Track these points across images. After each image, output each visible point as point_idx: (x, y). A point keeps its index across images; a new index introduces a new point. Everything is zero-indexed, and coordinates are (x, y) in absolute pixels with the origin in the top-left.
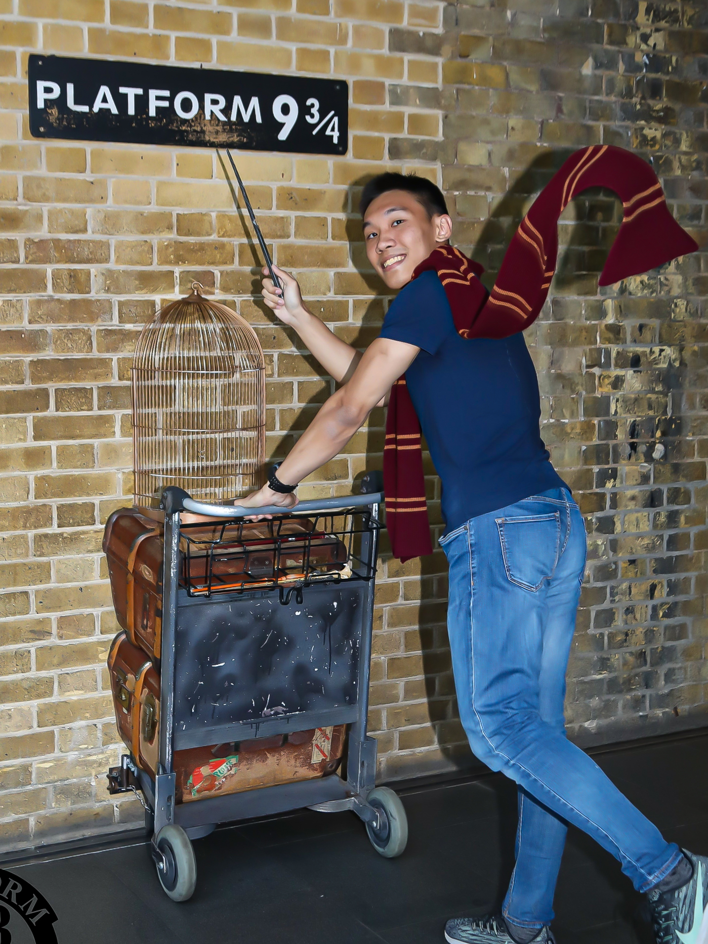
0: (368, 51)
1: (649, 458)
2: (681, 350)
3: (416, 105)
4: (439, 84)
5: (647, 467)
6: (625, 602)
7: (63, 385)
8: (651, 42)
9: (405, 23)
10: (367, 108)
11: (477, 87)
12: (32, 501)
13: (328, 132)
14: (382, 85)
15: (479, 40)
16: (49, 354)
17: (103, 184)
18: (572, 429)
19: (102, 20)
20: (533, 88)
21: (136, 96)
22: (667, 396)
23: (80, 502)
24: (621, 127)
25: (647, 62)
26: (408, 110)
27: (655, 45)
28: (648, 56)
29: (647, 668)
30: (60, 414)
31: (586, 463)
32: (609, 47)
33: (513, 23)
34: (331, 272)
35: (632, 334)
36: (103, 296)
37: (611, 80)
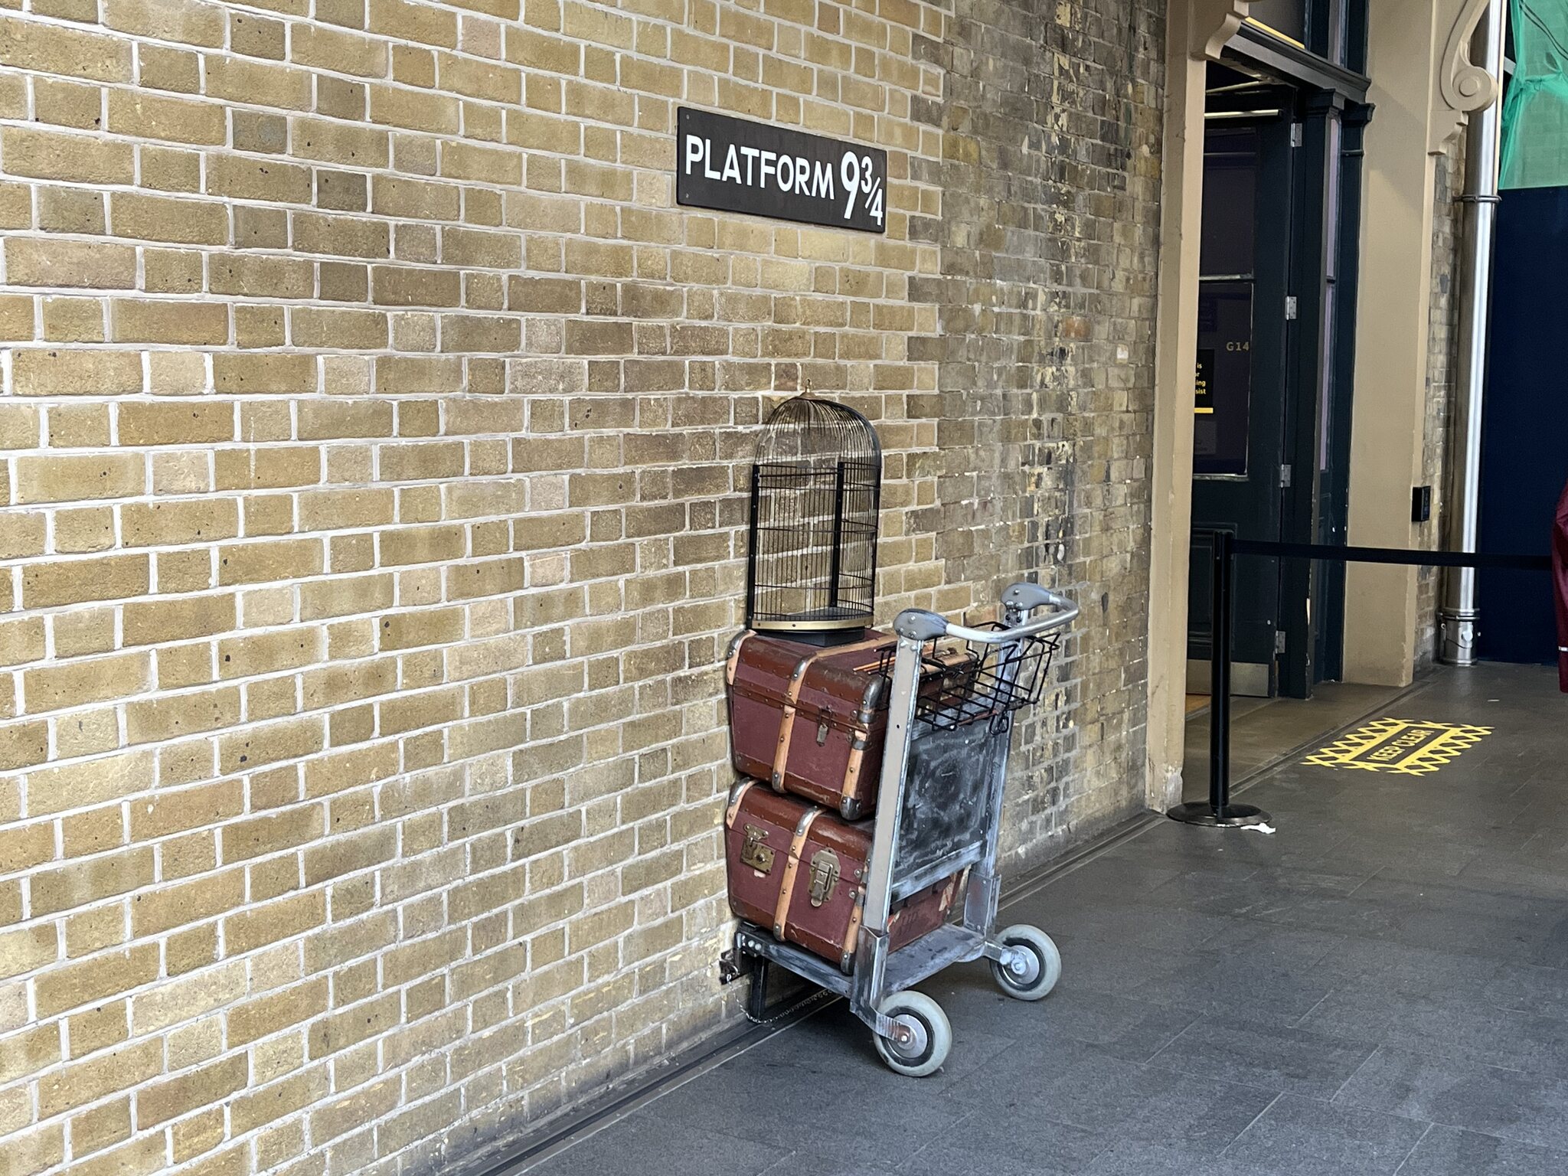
0: (898, 119)
1: (1056, 562)
2: (1074, 444)
3: (925, 181)
4: (940, 160)
5: (1054, 569)
6: (1042, 715)
7: (695, 498)
8: (1060, 123)
9: (919, 93)
10: (898, 182)
11: (962, 164)
12: (672, 639)
14: (906, 157)
15: (965, 111)
16: (685, 464)
17: (725, 262)
19: (727, 71)
20: (995, 166)
21: (754, 159)
22: (1065, 493)
23: (704, 637)
24: (1043, 210)
25: (1058, 142)
26: (922, 185)
27: (1062, 126)
28: (1058, 136)
29: (1053, 784)
30: (693, 533)
31: (1021, 569)
32: (1035, 126)
33: (984, 97)
34: (871, 364)
35: (1047, 430)
36: (723, 393)
37: (1038, 161)
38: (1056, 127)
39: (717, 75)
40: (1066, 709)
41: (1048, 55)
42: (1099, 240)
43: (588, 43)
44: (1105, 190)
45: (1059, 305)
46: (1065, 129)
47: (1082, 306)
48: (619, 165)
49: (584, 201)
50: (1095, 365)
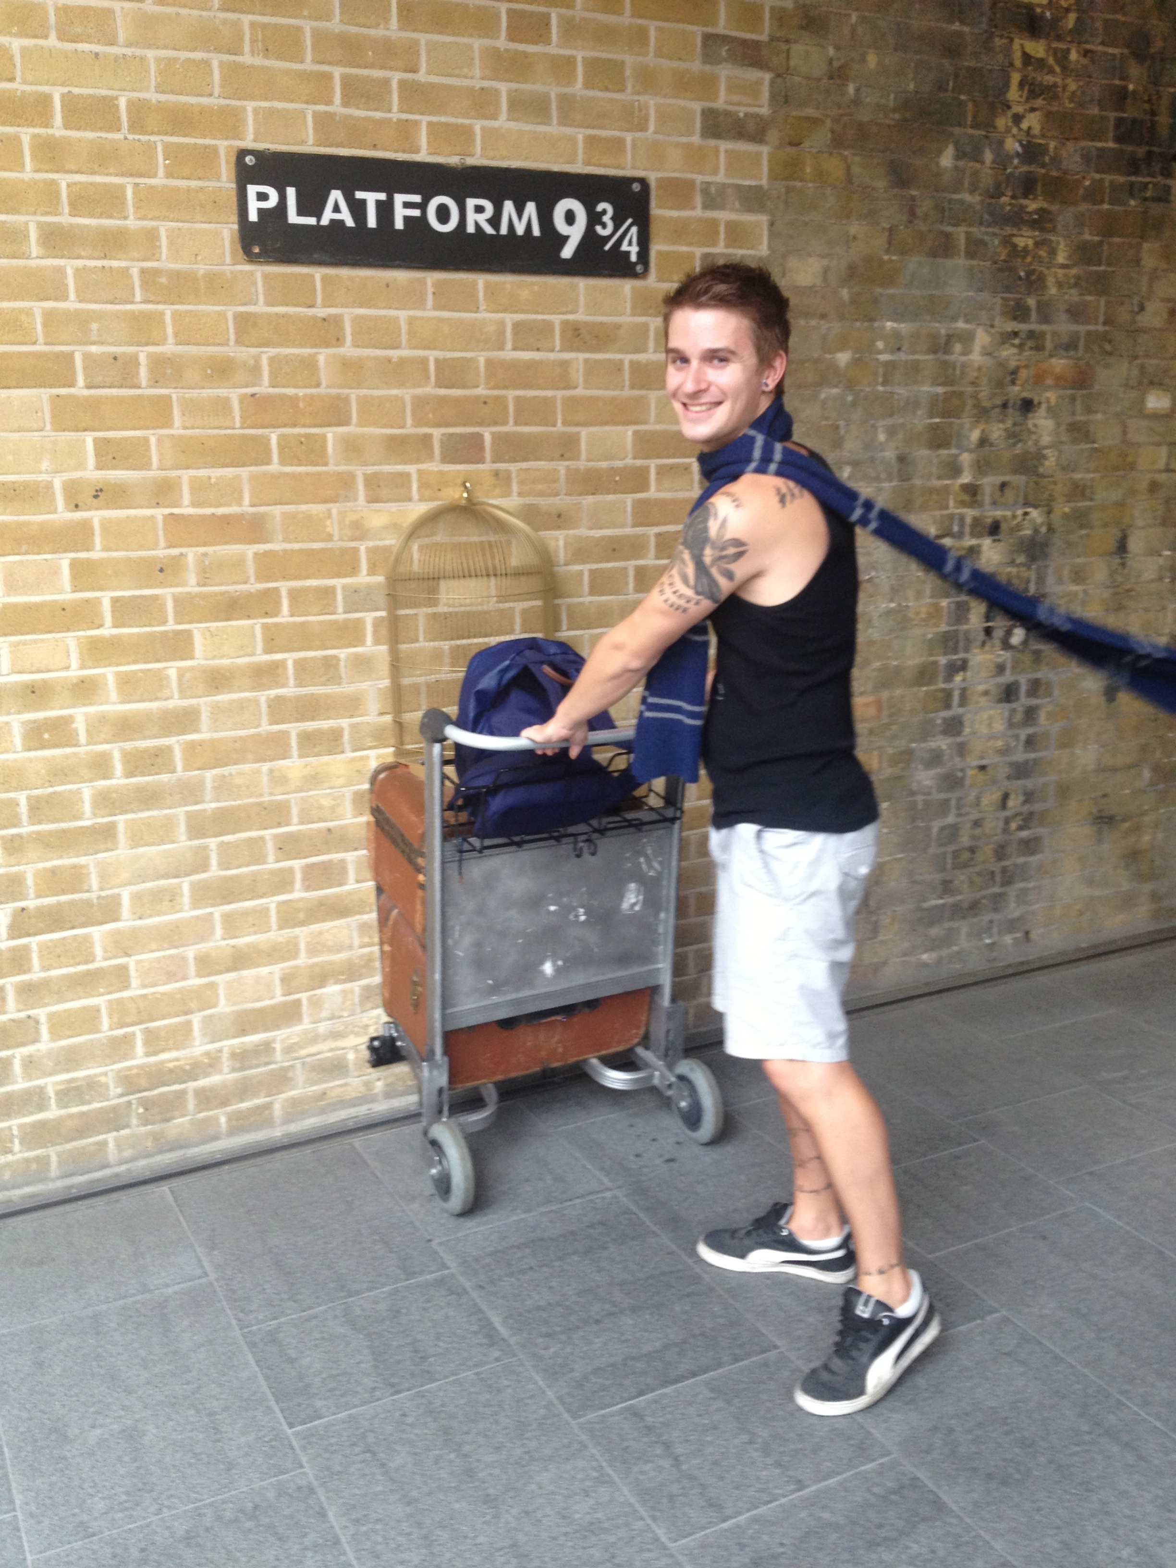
0: (675, 139)
1: (1006, 645)
2: (1049, 513)
3: (732, 210)
4: (764, 182)
5: (1005, 656)
6: (973, 815)
7: (298, 584)
8: (1024, 125)
9: (720, 103)
10: (674, 214)
11: (810, 185)
12: (266, 727)
13: (624, 247)
14: (691, 184)
15: (814, 122)
16: (278, 544)
17: (337, 321)
18: (918, 614)
19: (329, 102)
20: (881, 184)
21: (379, 203)
22: (1029, 569)
23: (324, 727)
24: (987, 233)
25: (1020, 150)
26: (723, 216)
27: (1030, 128)
28: (1020, 142)
30: (296, 619)
31: (931, 654)
32: (970, 131)
33: (856, 102)
34: (629, 431)
35: (992, 496)
36: (344, 468)
37: (975, 174)
38: (1015, 131)
39: (310, 110)
40: (1026, 808)
41: (998, 42)
42: (1109, 264)
43: (65, 90)
44: (1125, 204)
45: (1021, 347)
46: (1036, 130)
47: (1071, 345)
48: (132, 223)
49: (70, 266)
50: (1099, 416)
